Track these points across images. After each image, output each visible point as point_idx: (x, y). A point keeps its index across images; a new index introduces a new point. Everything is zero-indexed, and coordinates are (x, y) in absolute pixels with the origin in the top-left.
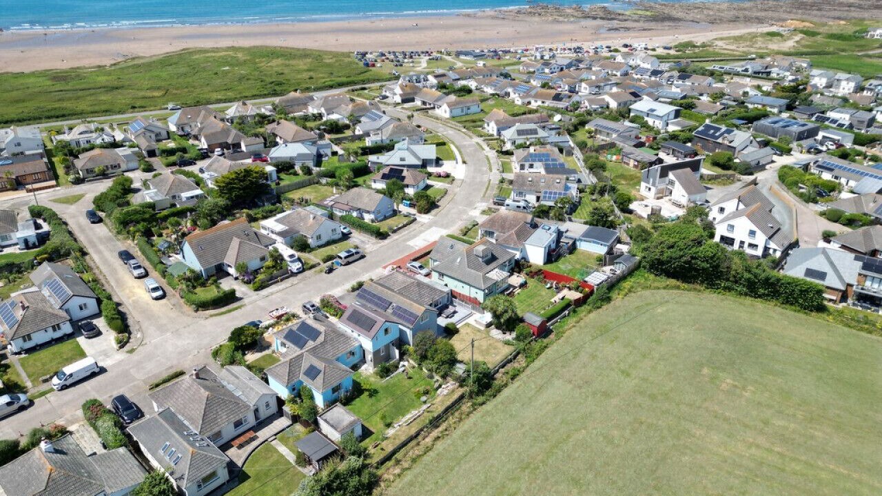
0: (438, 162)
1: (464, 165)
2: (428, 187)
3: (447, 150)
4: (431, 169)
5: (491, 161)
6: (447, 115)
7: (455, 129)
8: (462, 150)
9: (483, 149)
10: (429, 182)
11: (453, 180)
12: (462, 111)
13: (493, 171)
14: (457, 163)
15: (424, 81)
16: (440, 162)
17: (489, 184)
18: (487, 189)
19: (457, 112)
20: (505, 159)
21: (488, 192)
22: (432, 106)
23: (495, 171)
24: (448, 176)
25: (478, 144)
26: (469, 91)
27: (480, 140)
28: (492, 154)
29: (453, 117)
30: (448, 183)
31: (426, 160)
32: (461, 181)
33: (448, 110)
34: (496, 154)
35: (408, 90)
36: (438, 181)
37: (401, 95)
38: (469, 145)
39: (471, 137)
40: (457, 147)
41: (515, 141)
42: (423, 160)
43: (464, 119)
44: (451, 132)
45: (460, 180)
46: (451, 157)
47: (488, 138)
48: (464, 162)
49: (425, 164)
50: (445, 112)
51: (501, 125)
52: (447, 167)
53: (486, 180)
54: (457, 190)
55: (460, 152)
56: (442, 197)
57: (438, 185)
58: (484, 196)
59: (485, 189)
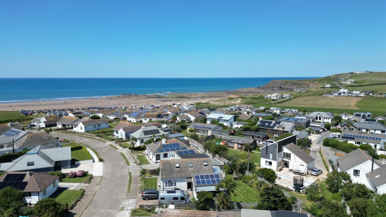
0: (73, 163)
1: (101, 163)
2: (60, 190)
3: (84, 152)
4: (64, 171)
5: (127, 157)
6: (83, 131)
7: (89, 138)
8: (98, 151)
9: (117, 149)
10: (62, 185)
11: (91, 178)
12: (95, 127)
13: (131, 164)
14: (94, 162)
15: (65, 115)
16: (76, 163)
17: (131, 177)
18: (130, 182)
19: (91, 128)
20: (140, 153)
21: (132, 186)
22: (70, 126)
23: (132, 164)
24: (84, 174)
25: (111, 145)
26: (99, 118)
27: (112, 143)
28: (126, 151)
29: (87, 131)
30: (86, 183)
31: (60, 162)
32: (100, 179)
33: (83, 127)
34: (130, 150)
35: (51, 119)
36: (74, 182)
37: (45, 122)
38: (104, 147)
39: (104, 142)
40: (92, 150)
41: (143, 140)
42: (56, 162)
43: (96, 132)
44: (86, 140)
45: (99, 177)
46: (88, 157)
47: (119, 141)
48: (101, 160)
49: (58, 165)
50: (81, 129)
51: (129, 131)
52: (84, 166)
53: (127, 173)
54: (97, 188)
55: (96, 153)
56: (79, 200)
57: (73, 186)
58: (129, 191)
59: (128, 184)
